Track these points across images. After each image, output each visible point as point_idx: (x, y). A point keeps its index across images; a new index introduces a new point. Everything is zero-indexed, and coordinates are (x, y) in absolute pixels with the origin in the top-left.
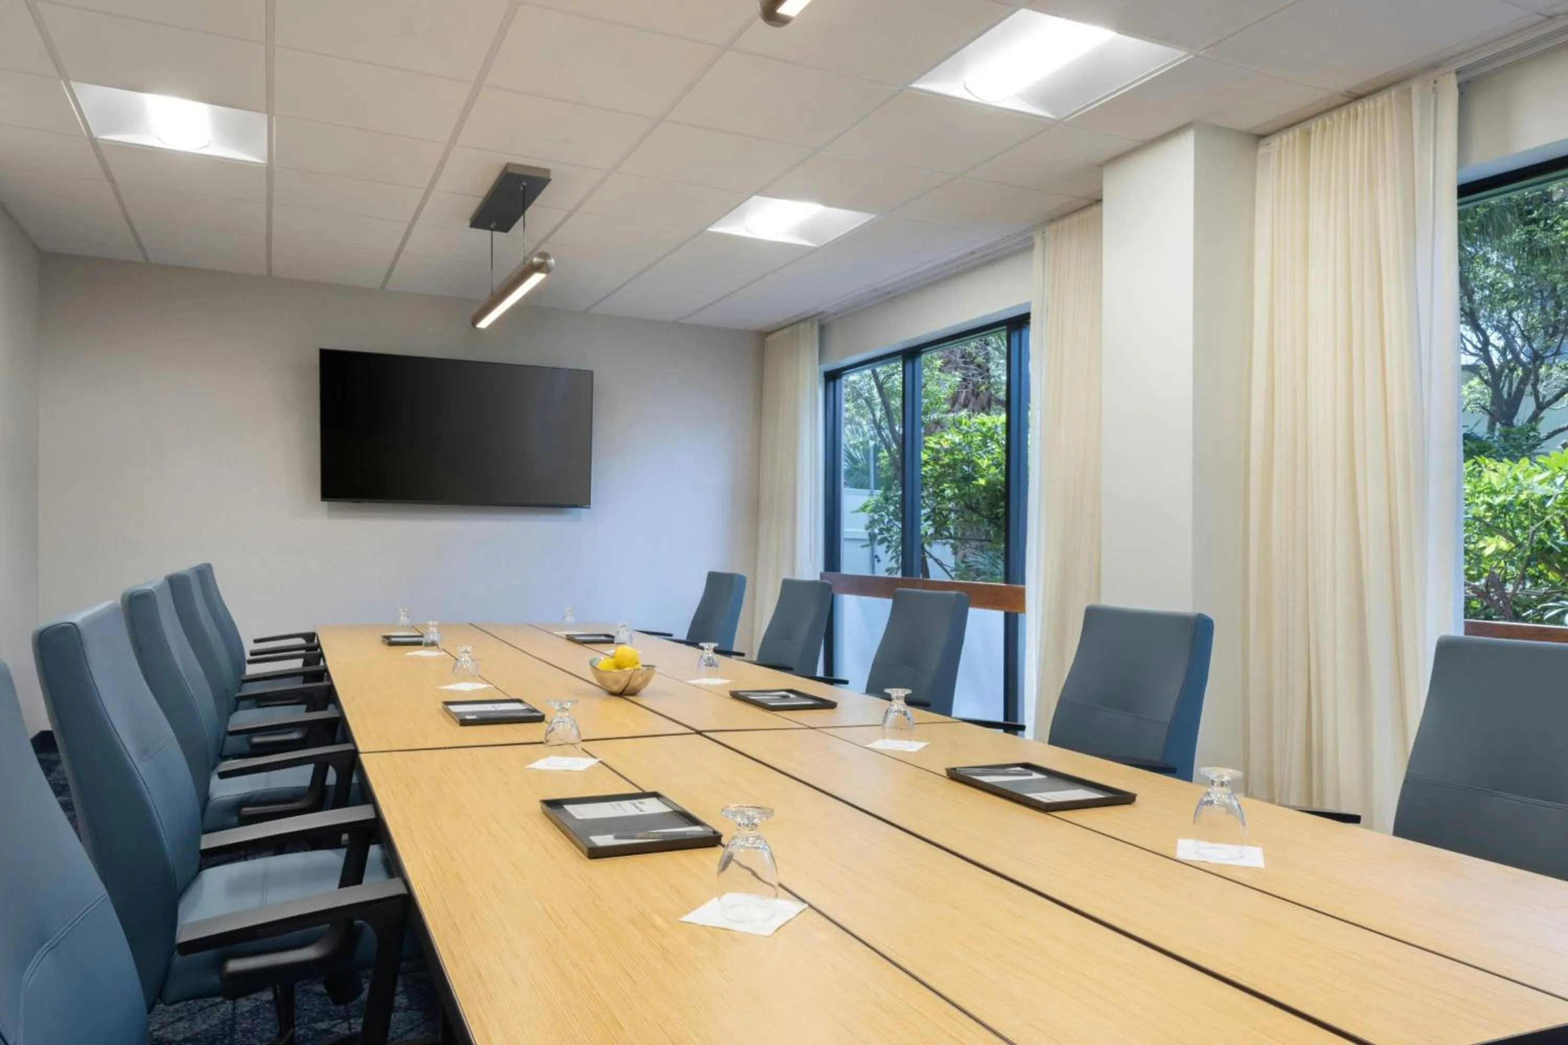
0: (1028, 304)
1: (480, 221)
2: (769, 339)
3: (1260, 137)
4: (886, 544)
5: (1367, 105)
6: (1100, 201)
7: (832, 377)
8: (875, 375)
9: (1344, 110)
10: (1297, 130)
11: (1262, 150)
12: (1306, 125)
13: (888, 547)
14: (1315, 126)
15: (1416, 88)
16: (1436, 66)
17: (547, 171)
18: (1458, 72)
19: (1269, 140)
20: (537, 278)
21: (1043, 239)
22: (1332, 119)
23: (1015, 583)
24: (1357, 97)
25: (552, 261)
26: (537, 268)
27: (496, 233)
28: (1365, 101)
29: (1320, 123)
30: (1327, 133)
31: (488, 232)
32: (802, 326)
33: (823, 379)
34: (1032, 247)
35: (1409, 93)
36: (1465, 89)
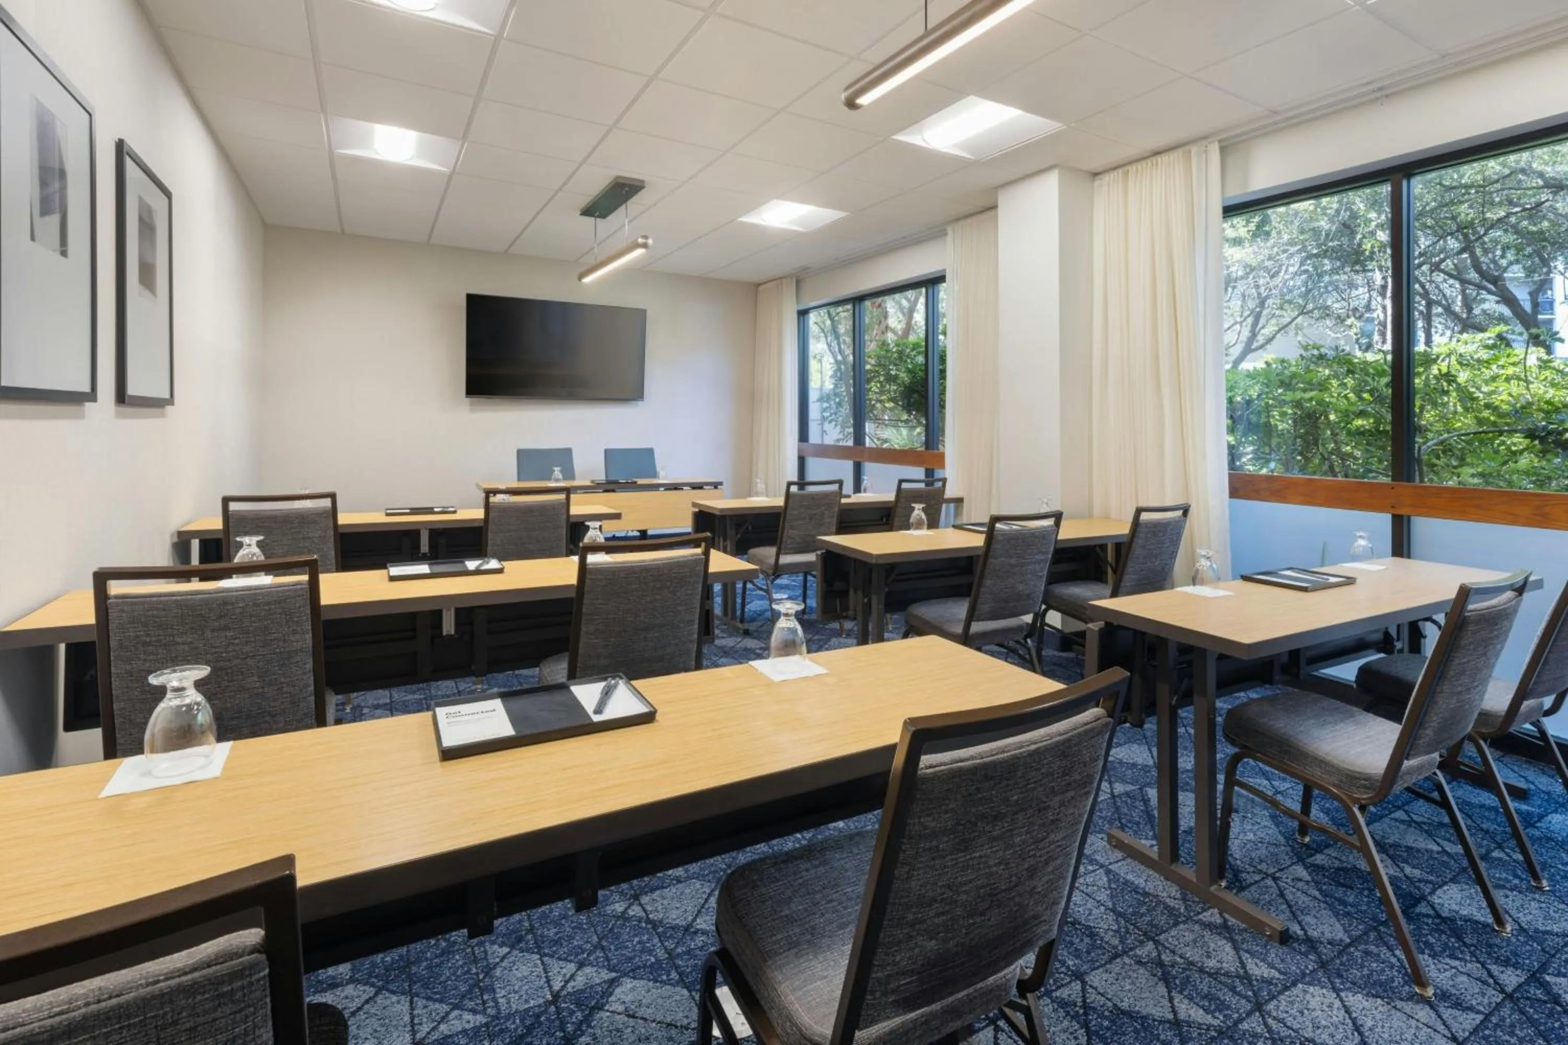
0: (944, 270)
1: (588, 212)
2: (761, 288)
3: (1095, 175)
4: (833, 423)
5: (1163, 159)
6: (994, 207)
7: (803, 314)
8: (829, 313)
9: (1149, 161)
10: (1120, 171)
11: (1097, 183)
12: (1126, 169)
13: (836, 425)
14: (1132, 169)
15: (1194, 149)
16: (1205, 138)
17: (643, 181)
18: (1220, 141)
19: (1100, 176)
20: (640, 252)
21: (954, 231)
22: (1144, 165)
23: (933, 449)
24: (1157, 153)
25: (650, 241)
26: (637, 246)
27: (598, 220)
28: (1163, 155)
29: (1134, 168)
30: (1139, 175)
31: (593, 219)
32: (784, 280)
33: (796, 315)
34: (946, 234)
35: (1190, 152)
36: (1224, 150)
